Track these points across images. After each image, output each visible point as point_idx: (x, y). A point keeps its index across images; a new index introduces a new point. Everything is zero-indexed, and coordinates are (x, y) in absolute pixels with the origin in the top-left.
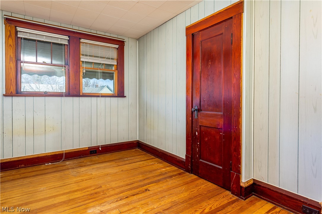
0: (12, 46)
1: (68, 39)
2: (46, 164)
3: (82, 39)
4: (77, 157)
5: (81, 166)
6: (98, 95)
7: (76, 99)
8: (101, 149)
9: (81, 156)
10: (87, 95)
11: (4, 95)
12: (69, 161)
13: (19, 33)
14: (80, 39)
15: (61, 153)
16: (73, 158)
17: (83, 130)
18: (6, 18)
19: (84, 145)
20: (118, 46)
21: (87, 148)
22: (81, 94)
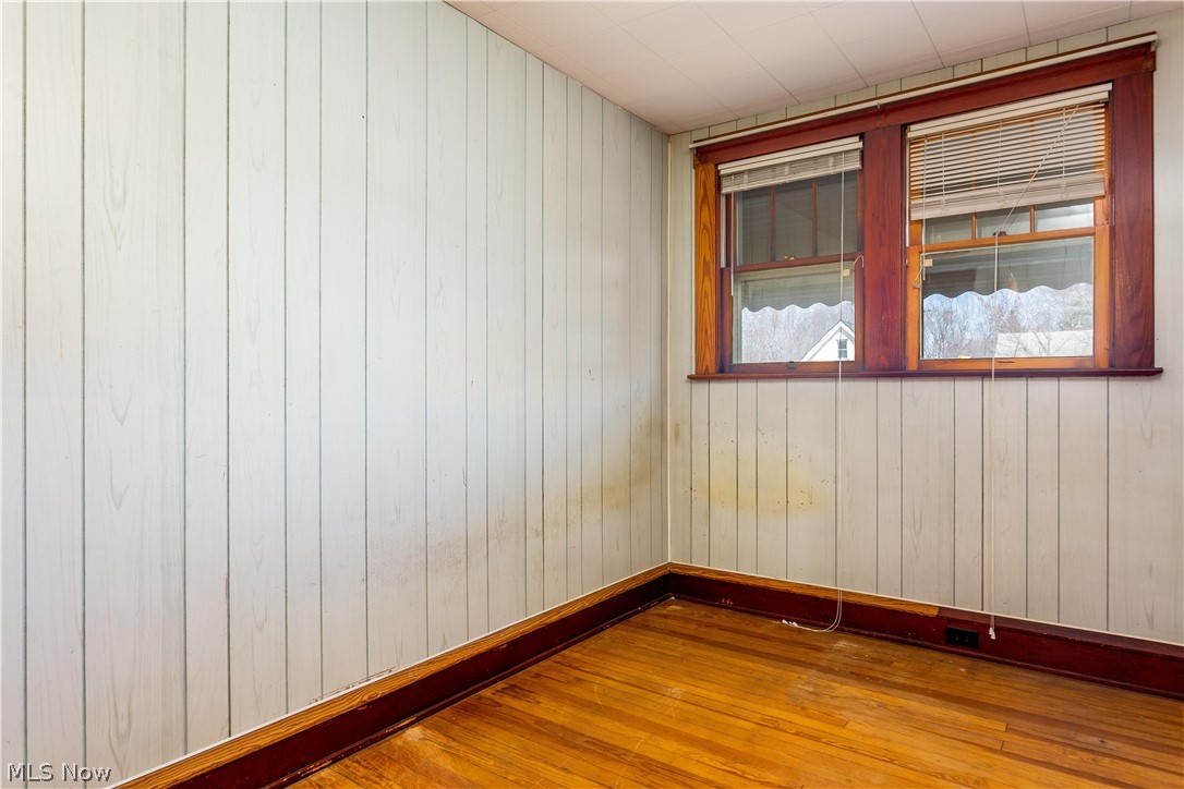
0: (709, 226)
1: (860, 145)
2: (784, 621)
3: (913, 127)
4: (890, 636)
5: (858, 675)
6: (983, 366)
7: (889, 387)
8: (993, 637)
9: (905, 636)
10: (939, 367)
11: (691, 378)
12: (856, 637)
13: (724, 183)
14: (904, 127)
15: (832, 596)
16: (875, 633)
17: (917, 528)
18: (697, 148)
19: (924, 594)
20: (1109, 86)
21: (935, 613)
22: (912, 366)
